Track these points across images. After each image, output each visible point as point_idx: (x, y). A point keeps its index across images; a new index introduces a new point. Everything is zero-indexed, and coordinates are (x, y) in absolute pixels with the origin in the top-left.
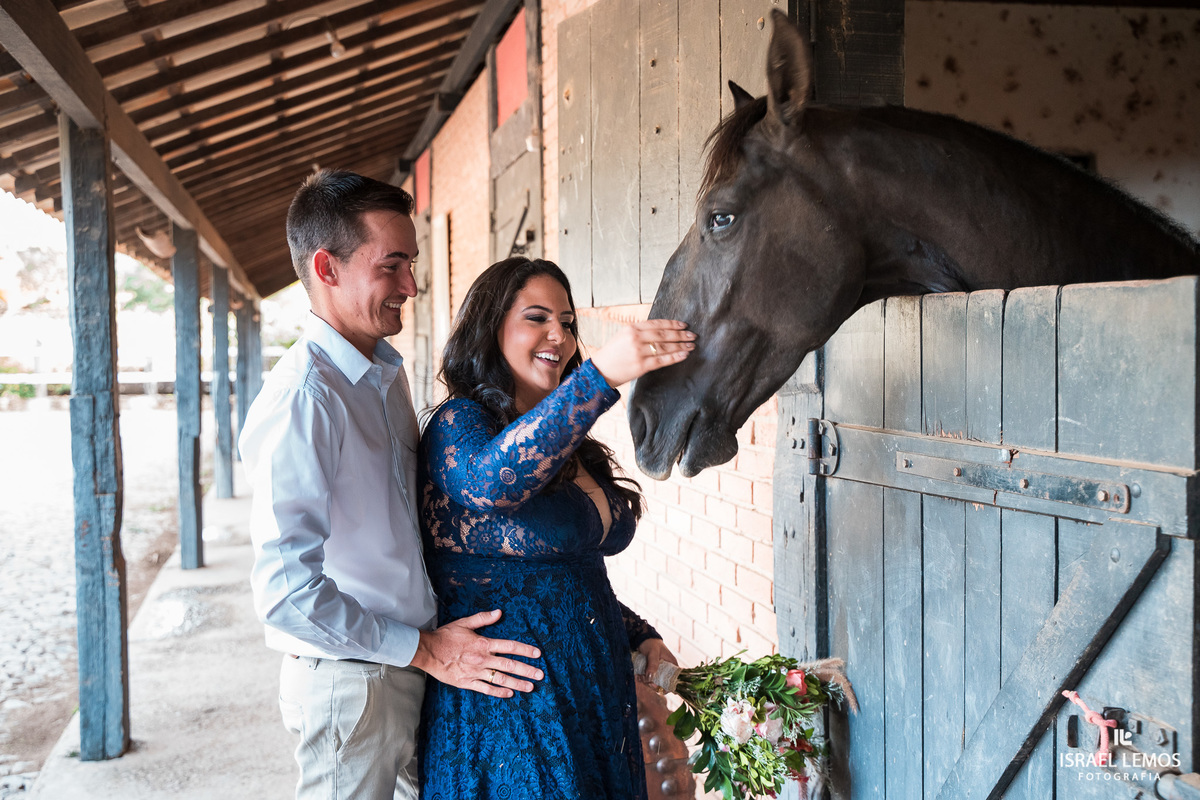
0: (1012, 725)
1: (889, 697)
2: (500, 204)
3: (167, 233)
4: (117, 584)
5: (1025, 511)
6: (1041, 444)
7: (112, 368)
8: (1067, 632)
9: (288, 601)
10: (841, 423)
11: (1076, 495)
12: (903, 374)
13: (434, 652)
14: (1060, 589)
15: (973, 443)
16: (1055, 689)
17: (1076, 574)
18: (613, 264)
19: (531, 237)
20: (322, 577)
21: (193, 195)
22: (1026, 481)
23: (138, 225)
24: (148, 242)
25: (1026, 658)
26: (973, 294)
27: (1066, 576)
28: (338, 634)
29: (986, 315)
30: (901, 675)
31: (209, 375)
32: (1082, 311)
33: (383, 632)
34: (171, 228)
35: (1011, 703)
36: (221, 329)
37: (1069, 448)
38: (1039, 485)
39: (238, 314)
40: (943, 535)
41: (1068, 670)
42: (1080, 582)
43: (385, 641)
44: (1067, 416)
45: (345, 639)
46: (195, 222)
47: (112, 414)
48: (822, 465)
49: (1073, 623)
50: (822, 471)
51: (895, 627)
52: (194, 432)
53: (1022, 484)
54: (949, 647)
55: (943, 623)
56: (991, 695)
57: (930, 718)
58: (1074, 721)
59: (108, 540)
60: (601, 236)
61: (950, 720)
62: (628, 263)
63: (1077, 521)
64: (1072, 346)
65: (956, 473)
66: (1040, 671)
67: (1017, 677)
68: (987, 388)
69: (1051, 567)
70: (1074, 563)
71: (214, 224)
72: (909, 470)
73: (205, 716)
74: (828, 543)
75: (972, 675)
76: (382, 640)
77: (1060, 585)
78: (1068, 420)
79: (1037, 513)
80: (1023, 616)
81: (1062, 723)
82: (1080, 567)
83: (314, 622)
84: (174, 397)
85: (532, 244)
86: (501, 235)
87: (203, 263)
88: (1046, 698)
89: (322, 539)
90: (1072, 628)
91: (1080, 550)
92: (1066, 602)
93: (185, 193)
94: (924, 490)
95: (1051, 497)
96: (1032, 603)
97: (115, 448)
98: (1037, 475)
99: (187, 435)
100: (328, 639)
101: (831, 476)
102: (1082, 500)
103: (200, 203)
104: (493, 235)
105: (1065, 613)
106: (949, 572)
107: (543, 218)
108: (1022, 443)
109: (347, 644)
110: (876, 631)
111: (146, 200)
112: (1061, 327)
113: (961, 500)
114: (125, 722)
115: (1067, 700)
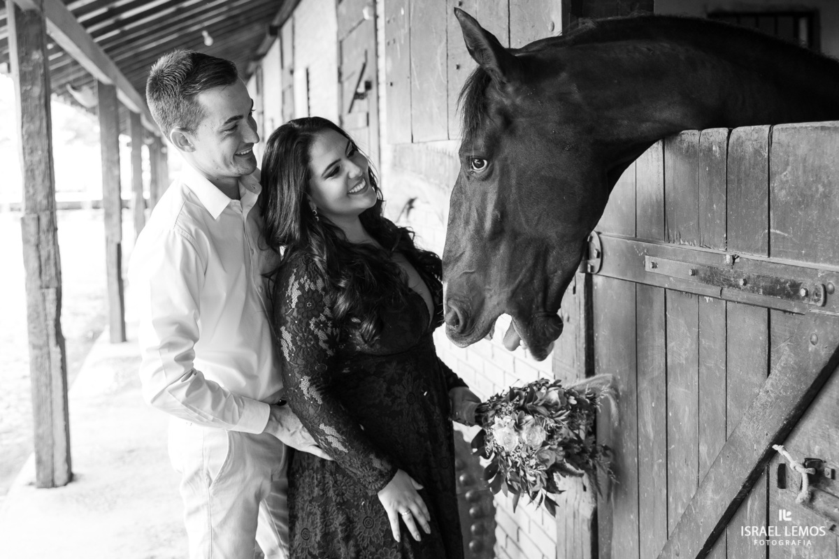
0: (735, 470)
1: (642, 446)
2: (345, 60)
3: (92, 88)
4: (59, 357)
5: (744, 303)
6: (757, 251)
7: (51, 192)
8: (777, 399)
9: (166, 391)
10: (603, 233)
11: (784, 291)
12: (651, 196)
13: (282, 422)
14: (772, 365)
15: (704, 250)
16: (767, 443)
17: (784, 355)
18: (428, 109)
19: (368, 86)
20: (193, 371)
21: (112, 58)
22: (744, 280)
23: (69, 82)
24: (77, 95)
25: (745, 418)
26: (704, 131)
27: (776, 355)
28: (205, 414)
29: (714, 148)
30: (650, 429)
31: (128, 194)
32: (789, 146)
33: (241, 410)
34: (95, 84)
35: (734, 453)
36: (137, 159)
37: (779, 254)
38: (755, 283)
39: (150, 147)
40: (682, 321)
41: (778, 429)
42: (787, 360)
43: (242, 417)
44: (777, 229)
45: (211, 417)
46: (115, 79)
47: (52, 228)
48: (589, 266)
49: (782, 391)
50: (589, 270)
51: (645, 392)
52: (117, 240)
53: (741, 282)
54: (687, 409)
55: (681, 390)
56: (719, 447)
57: (673, 463)
58: (782, 469)
59: (51, 323)
60: (418, 87)
61: (688, 465)
62: (438, 108)
63: (785, 311)
64: (781, 173)
65: (690, 273)
66: (756, 428)
67: (738, 433)
68: (715, 206)
69: (765, 347)
70: (783, 344)
71: (129, 79)
72: (656, 270)
73: (127, 455)
74: (595, 326)
75: (704, 430)
76: (240, 416)
77: (772, 362)
78: (778, 232)
79: (754, 305)
80: (743, 385)
81: (774, 469)
82: (787, 348)
83: (186, 406)
84: (101, 212)
85: (369, 92)
86: (346, 84)
87: (121, 110)
88: (761, 450)
89: (192, 343)
90: (781, 395)
91: (788, 334)
92: (776, 375)
93: (106, 57)
94: (666, 286)
95: (764, 293)
96: (750, 376)
97: (55, 254)
98: (754, 275)
99: (112, 241)
100: (198, 418)
101: (596, 274)
102: (789, 296)
103: (118, 64)
104: (340, 85)
105: (775, 384)
106: (686, 350)
107: (377, 71)
108: (742, 250)
109: (213, 421)
110: (631, 395)
111: (75, 63)
112: (772, 158)
113: (696, 294)
114: (68, 460)
115: (777, 451)
